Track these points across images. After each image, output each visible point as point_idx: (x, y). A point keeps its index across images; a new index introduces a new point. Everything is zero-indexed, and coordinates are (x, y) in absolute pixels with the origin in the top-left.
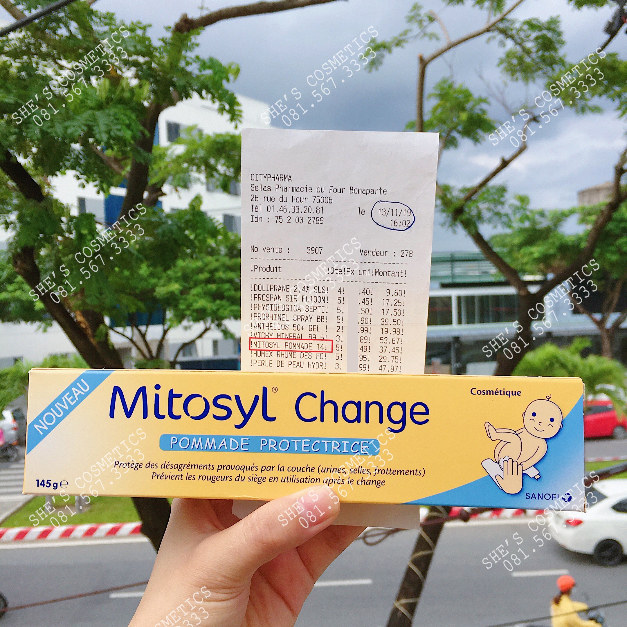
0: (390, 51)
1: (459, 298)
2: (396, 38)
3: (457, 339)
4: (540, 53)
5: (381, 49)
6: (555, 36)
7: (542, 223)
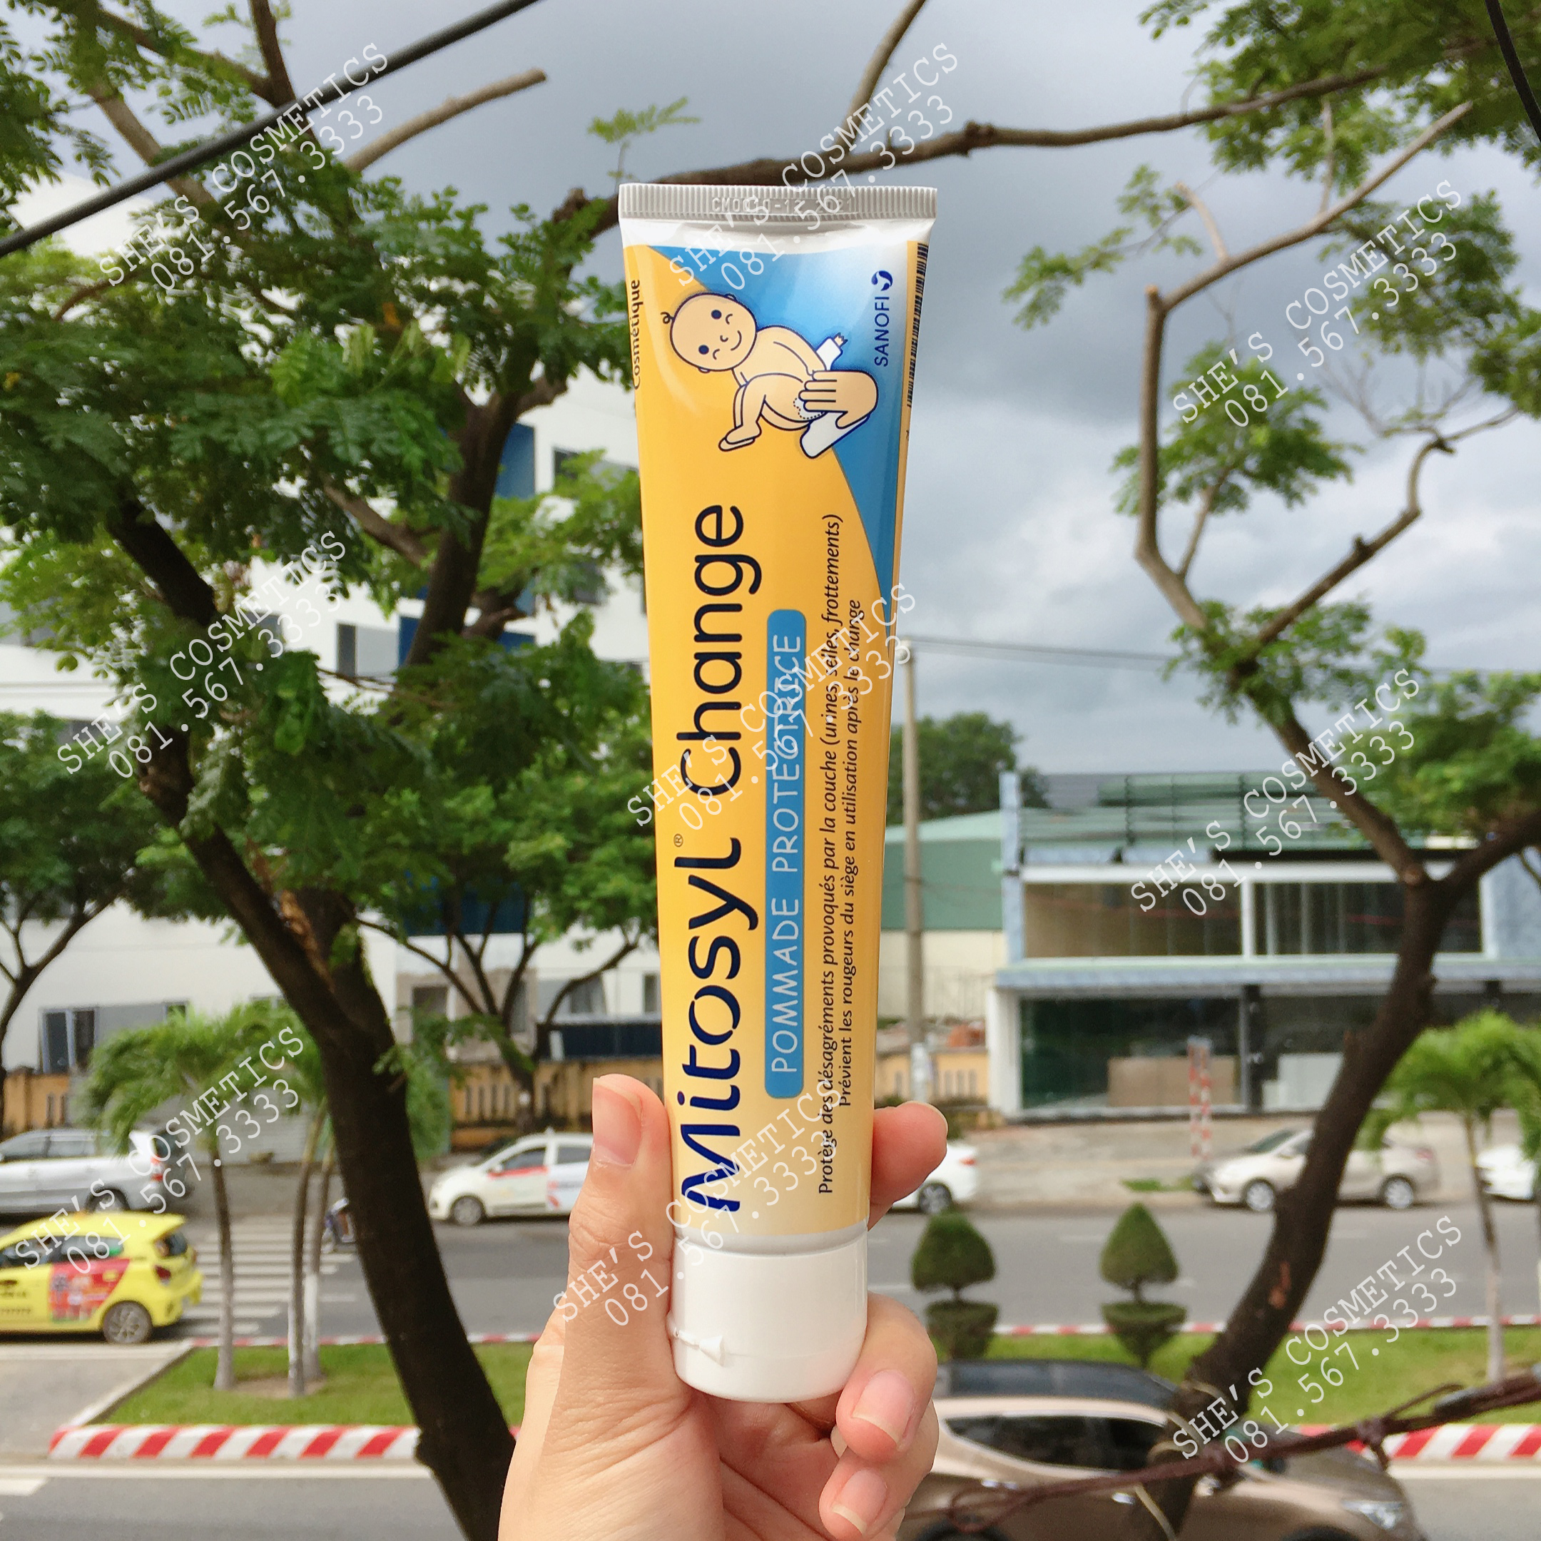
0: (1079, 281)
1: (1259, 889)
2: (1092, 249)
3: (1252, 991)
4: (1455, 285)
5: (1057, 274)
6: (1493, 243)
7: (1469, 704)
